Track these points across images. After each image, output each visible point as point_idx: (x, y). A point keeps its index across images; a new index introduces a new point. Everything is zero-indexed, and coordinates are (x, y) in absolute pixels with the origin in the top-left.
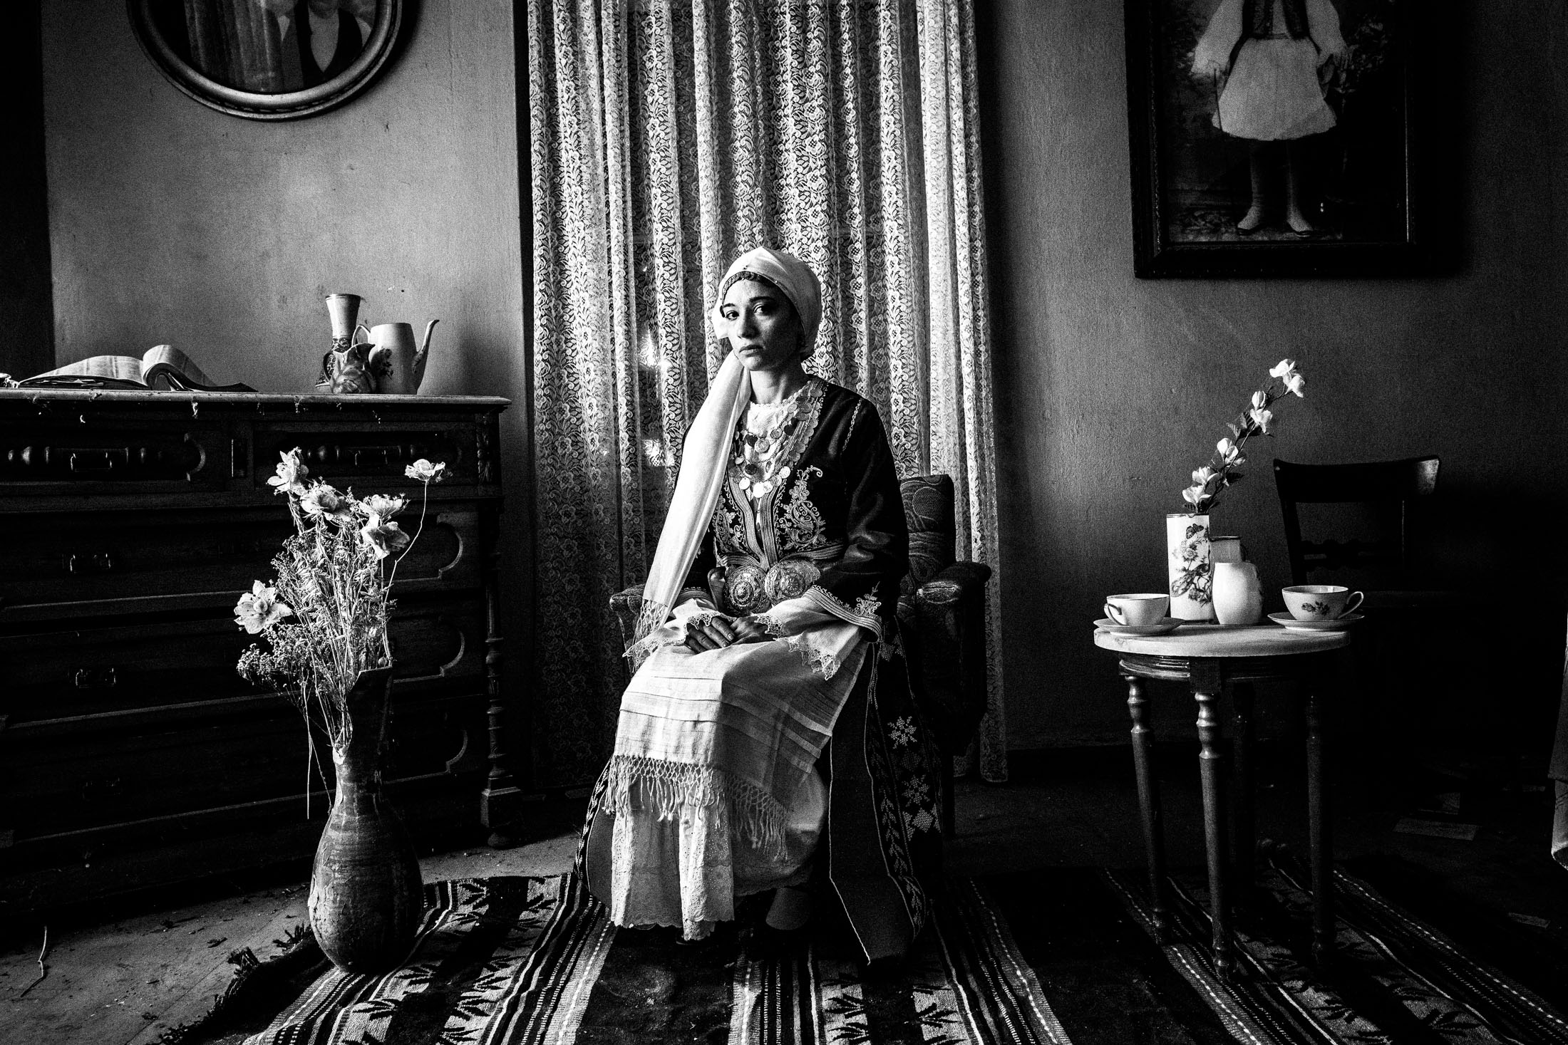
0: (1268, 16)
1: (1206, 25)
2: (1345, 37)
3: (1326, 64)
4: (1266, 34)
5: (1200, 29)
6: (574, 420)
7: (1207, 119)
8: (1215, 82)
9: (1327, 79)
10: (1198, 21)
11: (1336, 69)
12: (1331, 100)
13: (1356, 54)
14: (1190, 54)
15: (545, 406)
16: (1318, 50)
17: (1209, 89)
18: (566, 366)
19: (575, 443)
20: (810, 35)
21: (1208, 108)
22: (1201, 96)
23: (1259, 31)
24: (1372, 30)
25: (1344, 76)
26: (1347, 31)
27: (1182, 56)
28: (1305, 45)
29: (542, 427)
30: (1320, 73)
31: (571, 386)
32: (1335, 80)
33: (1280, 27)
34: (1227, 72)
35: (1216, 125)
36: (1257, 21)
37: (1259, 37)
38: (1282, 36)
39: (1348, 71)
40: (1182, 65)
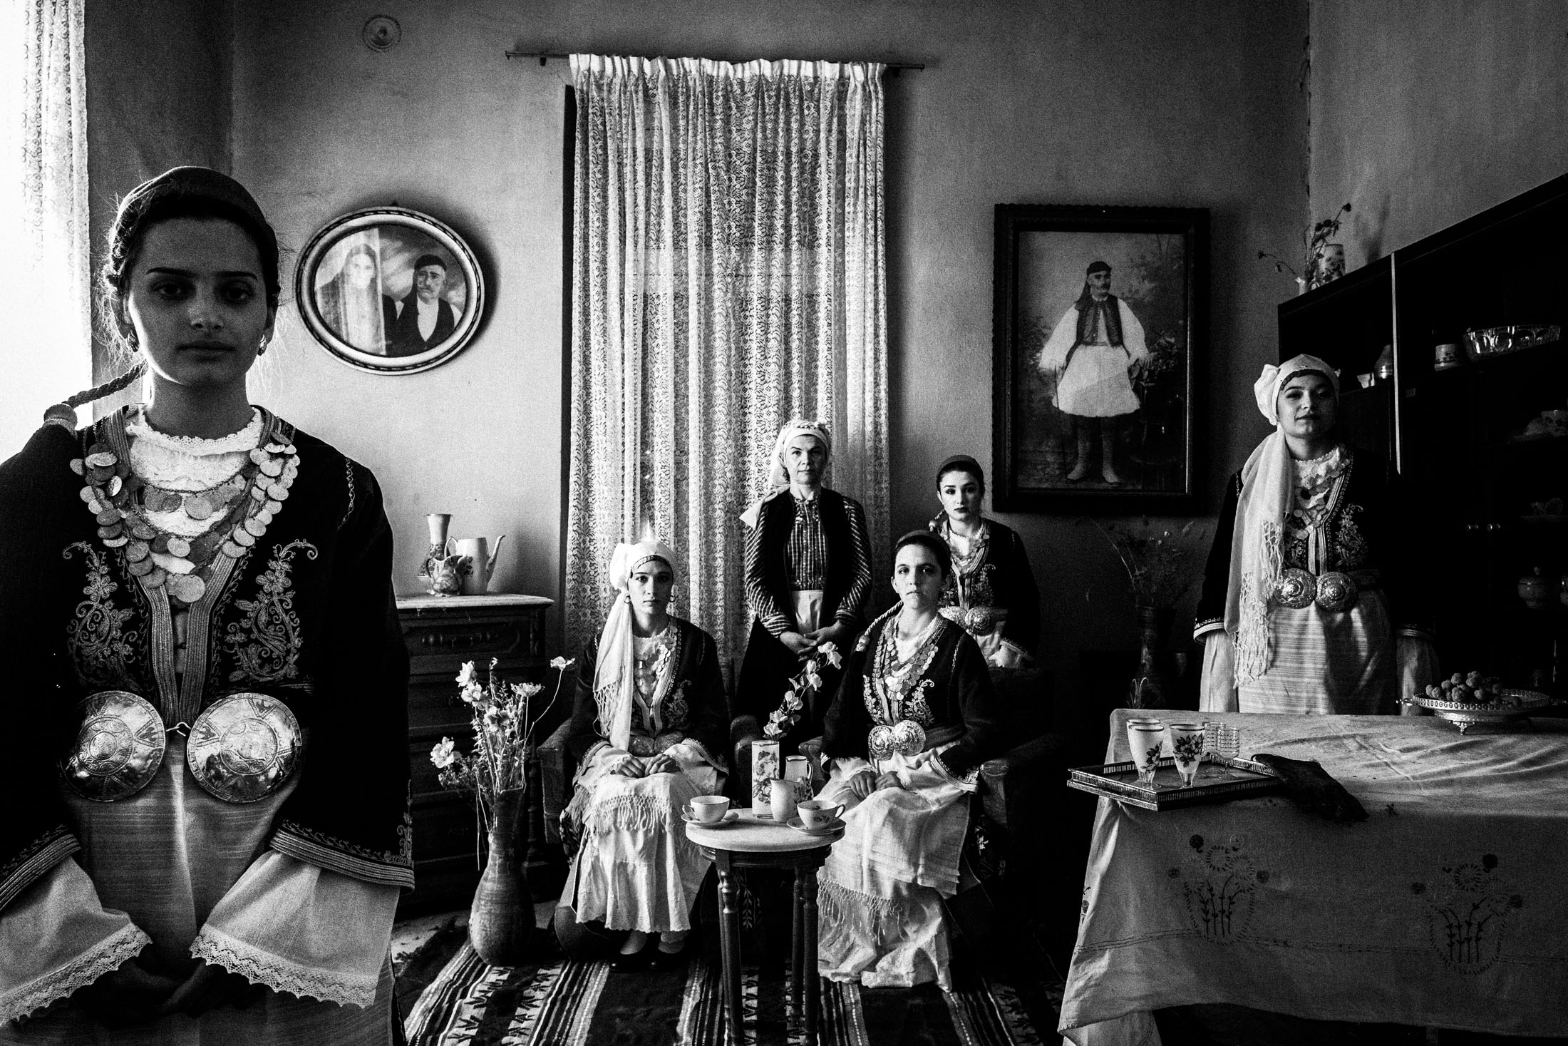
0: (1095, 329)
1: (1051, 334)
2: (1148, 346)
3: (1134, 365)
4: (1093, 342)
5: (1046, 337)
6: (593, 597)
7: (1049, 401)
8: (1055, 375)
9: (1135, 376)
10: (1045, 331)
11: (1141, 368)
12: (1137, 390)
13: (1156, 360)
14: (1038, 355)
15: (573, 588)
16: (1129, 354)
17: (1051, 379)
18: (589, 558)
19: (592, 613)
20: (769, 336)
21: (1050, 393)
22: (1046, 384)
23: (1088, 340)
24: (1169, 342)
25: (1146, 373)
26: (1150, 342)
27: (1032, 356)
28: (1120, 351)
29: (570, 602)
30: (1130, 371)
31: (592, 573)
32: (1140, 376)
33: (1103, 336)
34: (1064, 368)
35: (1055, 404)
36: (1086, 333)
37: (1087, 344)
38: (1104, 344)
39: (1149, 371)
40: (1032, 362)
